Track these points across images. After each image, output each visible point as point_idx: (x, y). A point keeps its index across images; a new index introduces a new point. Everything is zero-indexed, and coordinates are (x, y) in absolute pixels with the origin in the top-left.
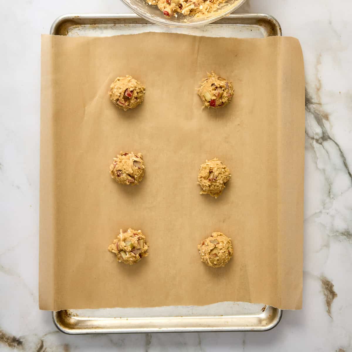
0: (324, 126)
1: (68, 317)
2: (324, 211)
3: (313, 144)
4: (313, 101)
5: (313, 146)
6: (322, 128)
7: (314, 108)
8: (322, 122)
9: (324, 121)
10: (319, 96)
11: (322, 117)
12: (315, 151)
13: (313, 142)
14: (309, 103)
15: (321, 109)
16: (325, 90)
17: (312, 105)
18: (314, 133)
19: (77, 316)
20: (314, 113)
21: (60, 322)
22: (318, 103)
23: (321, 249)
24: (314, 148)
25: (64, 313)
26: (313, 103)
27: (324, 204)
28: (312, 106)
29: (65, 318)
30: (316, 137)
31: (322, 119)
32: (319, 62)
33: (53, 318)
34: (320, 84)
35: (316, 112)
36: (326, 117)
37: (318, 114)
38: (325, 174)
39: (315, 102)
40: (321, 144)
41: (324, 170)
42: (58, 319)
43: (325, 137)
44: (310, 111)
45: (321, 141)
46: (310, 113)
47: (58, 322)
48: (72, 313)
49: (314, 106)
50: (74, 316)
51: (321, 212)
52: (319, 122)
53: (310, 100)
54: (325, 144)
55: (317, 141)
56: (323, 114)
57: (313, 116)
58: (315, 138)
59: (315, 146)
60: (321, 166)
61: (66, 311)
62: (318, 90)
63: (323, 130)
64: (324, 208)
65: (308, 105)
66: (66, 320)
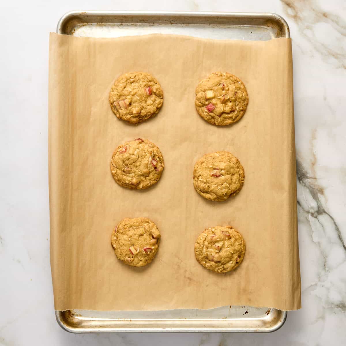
0: (319, 200)
1: (71, 317)
2: (319, 284)
3: (308, 218)
4: (308, 175)
5: (308, 219)
6: (317, 202)
7: (309, 182)
8: (317, 196)
9: (319, 195)
10: (314, 171)
11: (317, 191)
12: (310, 225)
13: (308, 216)
14: (304, 177)
15: (316, 183)
16: (320, 164)
17: (308, 179)
18: (310, 206)
19: (80, 316)
20: (309, 187)
21: (64, 320)
22: (313, 177)
23: (317, 321)
24: (309, 221)
25: (68, 313)
26: (308, 178)
27: (319, 277)
28: (308, 181)
29: (68, 318)
30: (312, 211)
31: (317, 194)
32: (314, 137)
33: (56, 316)
34: (315, 159)
35: (312, 186)
36: (321, 191)
37: (313, 188)
38: (320, 246)
39: (310, 176)
40: (316, 217)
41: (319, 244)
42: (62, 317)
43: (320, 211)
44: (305, 186)
45: (316, 214)
46: (306, 187)
47: (61, 320)
48: (75, 313)
49: (309, 180)
50: (78, 316)
51: (316, 285)
52: (315, 196)
53: (306, 174)
54: (321, 217)
55: (312, 214)
56: (318, 188)
57: (308, 190)
58: (310, 212)
59: (310, 220)
60: (316, 239)
61: (69, 311)
62: (313, 164)
63: (318, 204)
64: (319, 281)
65: (304, 180)
66: (69, 320)
